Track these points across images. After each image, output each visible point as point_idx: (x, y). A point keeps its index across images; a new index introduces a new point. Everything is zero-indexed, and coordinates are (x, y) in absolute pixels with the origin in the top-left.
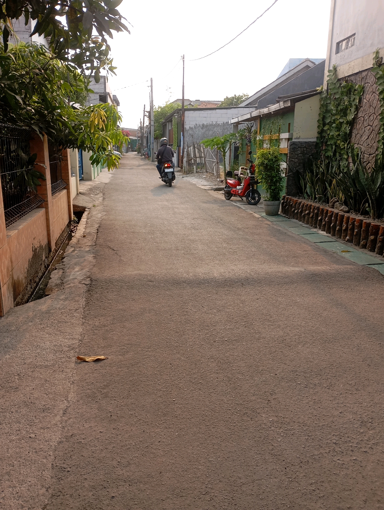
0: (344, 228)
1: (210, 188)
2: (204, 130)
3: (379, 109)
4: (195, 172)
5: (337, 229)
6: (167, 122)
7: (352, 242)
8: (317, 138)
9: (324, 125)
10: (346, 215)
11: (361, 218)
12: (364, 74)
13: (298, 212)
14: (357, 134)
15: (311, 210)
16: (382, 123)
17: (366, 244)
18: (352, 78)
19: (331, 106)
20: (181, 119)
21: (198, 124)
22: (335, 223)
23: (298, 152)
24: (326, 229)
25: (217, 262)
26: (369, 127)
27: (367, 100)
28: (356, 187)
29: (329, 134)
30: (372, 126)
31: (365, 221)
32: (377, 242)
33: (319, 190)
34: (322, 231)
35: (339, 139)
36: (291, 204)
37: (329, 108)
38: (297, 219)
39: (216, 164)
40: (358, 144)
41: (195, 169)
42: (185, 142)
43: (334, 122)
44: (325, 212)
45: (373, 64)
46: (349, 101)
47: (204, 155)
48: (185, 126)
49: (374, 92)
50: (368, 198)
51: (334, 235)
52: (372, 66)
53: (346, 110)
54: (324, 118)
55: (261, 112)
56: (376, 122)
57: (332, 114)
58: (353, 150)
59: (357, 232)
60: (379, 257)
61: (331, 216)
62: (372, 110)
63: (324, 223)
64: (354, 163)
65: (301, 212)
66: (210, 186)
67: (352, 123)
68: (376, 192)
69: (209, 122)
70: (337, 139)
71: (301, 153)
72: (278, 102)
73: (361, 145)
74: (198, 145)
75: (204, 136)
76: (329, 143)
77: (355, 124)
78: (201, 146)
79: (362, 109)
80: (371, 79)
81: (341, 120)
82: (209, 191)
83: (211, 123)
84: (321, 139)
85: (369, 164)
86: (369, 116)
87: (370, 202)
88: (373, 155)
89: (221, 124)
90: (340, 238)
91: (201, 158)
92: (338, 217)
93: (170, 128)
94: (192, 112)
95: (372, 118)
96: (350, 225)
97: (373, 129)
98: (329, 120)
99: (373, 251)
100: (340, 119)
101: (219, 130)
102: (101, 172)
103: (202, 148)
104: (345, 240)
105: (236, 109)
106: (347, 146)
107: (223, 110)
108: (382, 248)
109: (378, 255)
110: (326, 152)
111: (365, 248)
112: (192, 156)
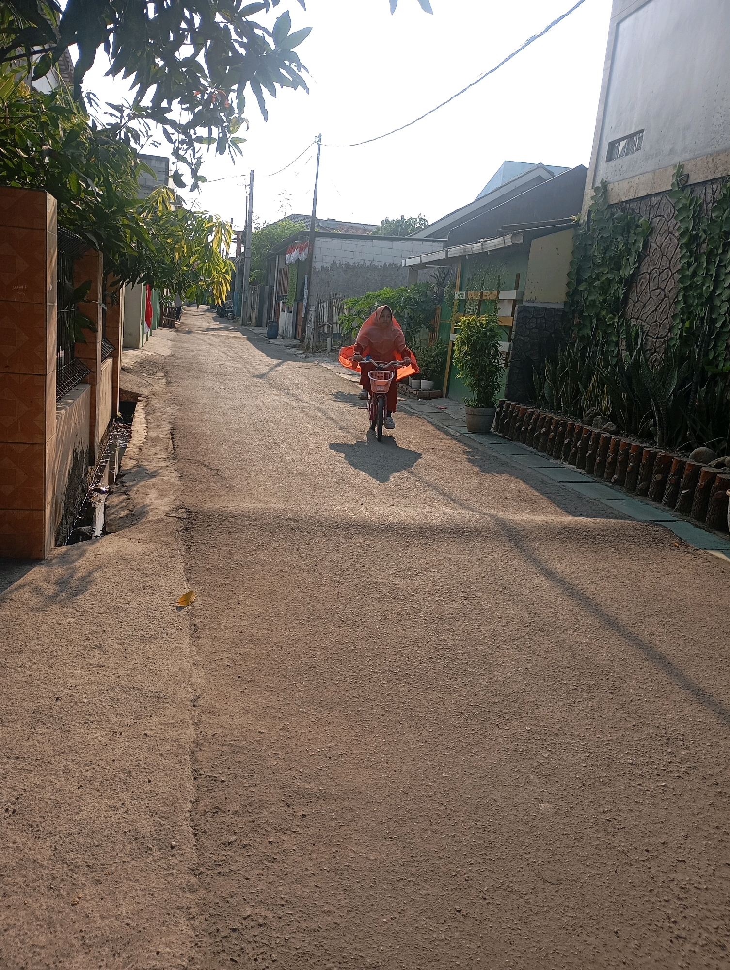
0: (609, 460)
2: (349, 274)
3: (678, 262)
4: (328, 350)
5: (597, 461)
6: (277, 254)
7: (623, 485)
8: (565, 303)
9: (579, 282)
10: (614, 438)
11: (640, 443)
12: (654, 200)
13: (526, 429)
14: (637, 302)
15: (552, 428)
16: (681, 286)
17: (648, 489)
18: (634, 205)
19: (593, 250)
21: (338, 262)
22: (595, 451)
23: (532, 324)
24: (577, 460)
26: (659, 290)
27: (658, 244)
28: (633, 391)
29: (587, 298)
30: (663, 290)
31: (647, 449)
32: (666, 485)
33: (567, 394)
34: (569, 464)
35: (605, 309)
36: (514, 414)
37: (589, 253)
38: (524, 442)
40: (637, 319)
41: (328, 344)
42: (311, 294)
43: (597, 278)
44: (576, 431)
45: (673, 185)
46: (626, 244)
48: (314, 265)
49: (670, 233)
50: (652, 411)
51: (590, 472)
52: (670, 188)
53: (620, 259)
54: (579, 270)
55: (467, 250)
57: (594, 264)
58: (628, 327)
59: (632, 467)
60: (669, 510)
61: (588, 439)
62: (665, 263)
63: (573, 450)
64: (630, 349)
65: (533, 430)
67: (629, 283)
68: (667, 401)
69: (359, 261)
70: (601, 308)
71: (536, 328)
72: (503, 235)
73: (642, 320)
74: (337, 300)
75: (348, 284)
76: (586, 314)
77: (634, 284)
79: (649, 259)
80: (667, 211)
81: (610, 276)
83: (362, 263)
84: (573, 307)
85: (655, 354)
86: (660, 273)
87: (657, 417)
88: (664, 339)
89: (381, 266)
90: (602, 476)
92: (600, 441)
93: (281, 266)
94: (329, 240)
95: (664, 275)
96: (621, 454)
97: (664, 296)
98: (589, 275)
99: (658, 501)
100: (607, 273)
101: (375, 278)
104: (610, 481)
105: (409, 242)
106: (619, 321)
107: (386, 242)
108: (674, 495)
109: (667, 508)
110: (579, 330)
111: (646, 496)
112: (326, 320)
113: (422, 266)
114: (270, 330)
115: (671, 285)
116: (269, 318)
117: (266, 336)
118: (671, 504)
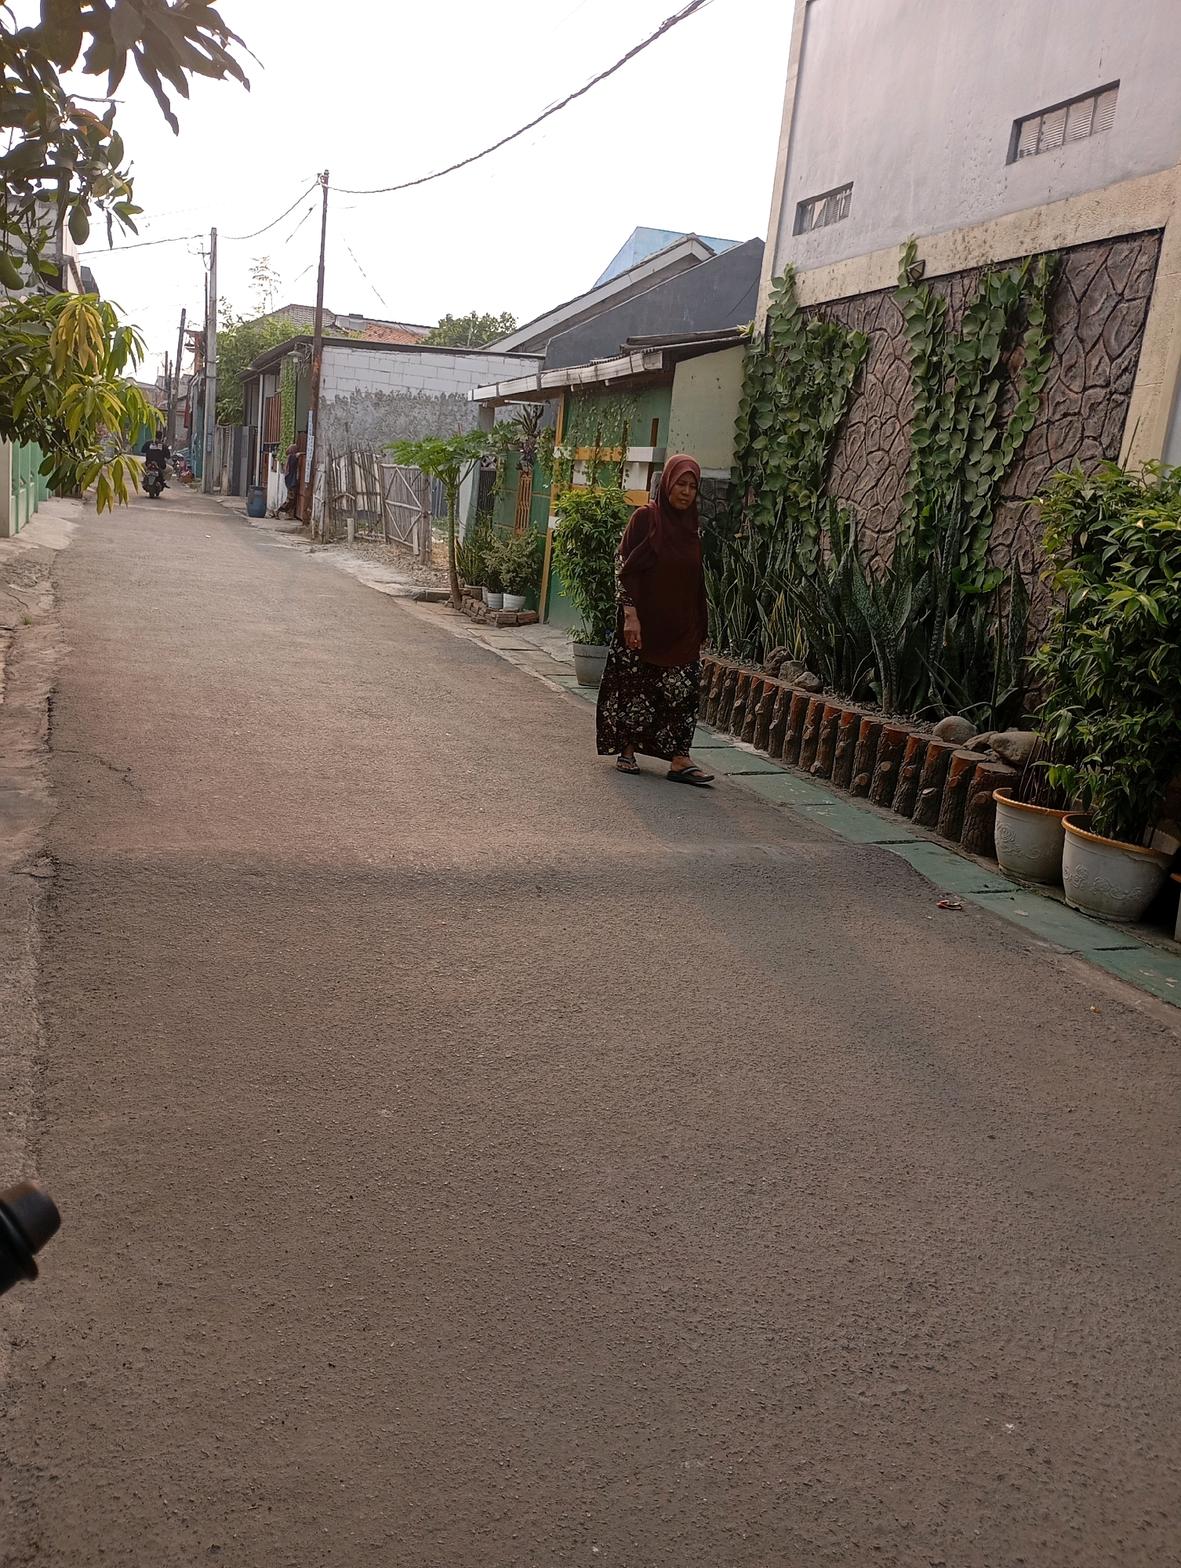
0: (806, 736)
1: (400, 590)
2: (383, 410)
3: (910, 407)
4: (350, 537)
5: (787, 738)
6: (263, 372)
7: (830, 777)
9: (754, 436)
10: (815, 698)
11: (855, 709)
12: (873, 302)
14: (847, 471)
15: (714, 680)
16: (915, 447)
17: (869, 785)
18: (838, 309)
19: (773, 384)
20: (311, 368)
21: (363, 390)
22: (783, 719)
24: (755, 735)
25: (453, 821)
26: (880, 453)
27: (878, 376)
28: (843, 621)
29: (767, 462)
30: (888, 452)
31: (866, 719)
32: (897, 780)
33: (736, 621)
34: (743, 740)
35: (797, 481)
37: (769, 388)
39: (422, 519)
40: (847, 499)
41: (350, 529)
42: (319, 443)
43: (783, 431)
44: (753, 687)
45: (900, 278)
46: (828, 375)
47: (383, 487)
48: (322, 393)
49: (896, 358)
50: (874, 655)
51: (776, 754)
52: (896, 283)
53: (819, 399)
54: (754, 415)
55: (572, 377)
56: (900, 444)
57: (777, 406)
58: (834, 512)
59: (844, 749)
60: (903, 822)
61: (771, 699)
62: (889, 408)
63: (749, 718)
64: (837, 549)
66: (398, 586)
67: (834, 439)
68: (897, 639)
69: (399, 388)
70: (790, 479)
72: (626, 353)
73: (856, 502)
74: (362, 454)
75: (380, 427)
76: (765, 488)
77: (842, 441)
78: (375, 459)
79: (864, 401)
80: (891, 320)
81: (803, 427)
82: (399, 601)
83: (404, 391)
84: (745, 475)
85: (877, 558)
86: (882, 424)
87: (881, 665)
88: (890, 534)
89: (436, 397)
90: (796, 762)
91: (373, 497)
92: (792, 704)
93: (269, 393)
94: (347, 351)
95: (888, 429)
96: (825, 728)
97: (890, 462)
98: (770, 424)
99: (886, 806)
100: (799, 421)
101: (427, 417)
102: (36, 511)
103: (375, 465)
104: (809, 771)
105: (483, 357)
106: (818, 503)
107: (443, 356)
108: (910, 798)
109: (900, 818)
110: (756, 515)
111: (866, 796)
112: (344, 488)
113: (499, 401)
114: (250, 503)
115: (901, 445)
116: (251, 481)
117: (245, 511)
118: (907, 811)
